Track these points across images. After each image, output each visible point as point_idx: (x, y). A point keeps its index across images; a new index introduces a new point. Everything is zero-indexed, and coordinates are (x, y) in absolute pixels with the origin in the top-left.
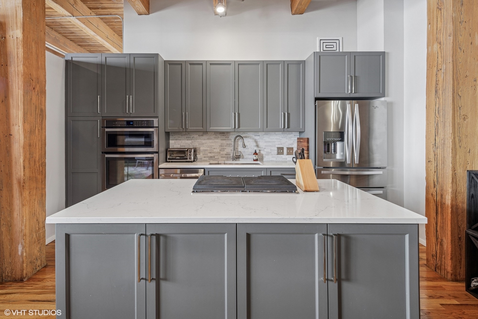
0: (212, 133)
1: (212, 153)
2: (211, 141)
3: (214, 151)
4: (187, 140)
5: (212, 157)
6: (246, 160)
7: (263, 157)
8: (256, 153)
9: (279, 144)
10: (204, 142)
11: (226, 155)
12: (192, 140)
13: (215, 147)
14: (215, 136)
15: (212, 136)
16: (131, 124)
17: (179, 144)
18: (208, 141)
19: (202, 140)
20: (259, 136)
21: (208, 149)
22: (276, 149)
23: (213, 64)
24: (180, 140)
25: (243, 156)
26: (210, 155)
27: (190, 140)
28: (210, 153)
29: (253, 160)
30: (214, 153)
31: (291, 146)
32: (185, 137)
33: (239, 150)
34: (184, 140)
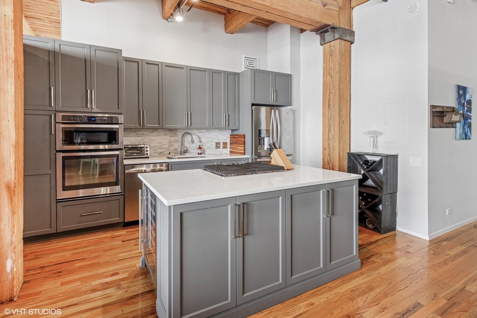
0: (161, 130)
1: (162, 149)
2: (160, 137)
3: (163, 147)
4: (138, 137)
5: (161, 153)
6: (191, 154)
7: (205, 151)
8: (200, 148)
9: (217, 140)
10: (154, 138)
11: (174, 150)
12: (142, 136)
13: (164, 144)
14: (164, 133)
15: (161, 133)
16: (93, 121)
17: (129, 141)
18: (157, 138)
19: (152, 136)
20: (201, 133)
21: (158, 145)
22: (215, 144)
23: (168, 66)
24: (130, 137)
25: (189, 150)
26: (159, 151)
27: (140, 136)
28: (160, 149)
29: (197, 153)
30: (163, 149)
31: (225, 142)
32: (135, 134)
33: (185, 146)
34: (133, 136)
